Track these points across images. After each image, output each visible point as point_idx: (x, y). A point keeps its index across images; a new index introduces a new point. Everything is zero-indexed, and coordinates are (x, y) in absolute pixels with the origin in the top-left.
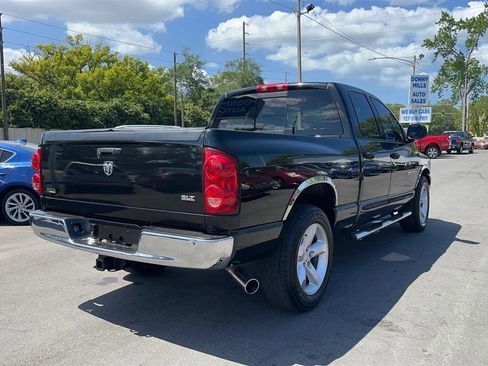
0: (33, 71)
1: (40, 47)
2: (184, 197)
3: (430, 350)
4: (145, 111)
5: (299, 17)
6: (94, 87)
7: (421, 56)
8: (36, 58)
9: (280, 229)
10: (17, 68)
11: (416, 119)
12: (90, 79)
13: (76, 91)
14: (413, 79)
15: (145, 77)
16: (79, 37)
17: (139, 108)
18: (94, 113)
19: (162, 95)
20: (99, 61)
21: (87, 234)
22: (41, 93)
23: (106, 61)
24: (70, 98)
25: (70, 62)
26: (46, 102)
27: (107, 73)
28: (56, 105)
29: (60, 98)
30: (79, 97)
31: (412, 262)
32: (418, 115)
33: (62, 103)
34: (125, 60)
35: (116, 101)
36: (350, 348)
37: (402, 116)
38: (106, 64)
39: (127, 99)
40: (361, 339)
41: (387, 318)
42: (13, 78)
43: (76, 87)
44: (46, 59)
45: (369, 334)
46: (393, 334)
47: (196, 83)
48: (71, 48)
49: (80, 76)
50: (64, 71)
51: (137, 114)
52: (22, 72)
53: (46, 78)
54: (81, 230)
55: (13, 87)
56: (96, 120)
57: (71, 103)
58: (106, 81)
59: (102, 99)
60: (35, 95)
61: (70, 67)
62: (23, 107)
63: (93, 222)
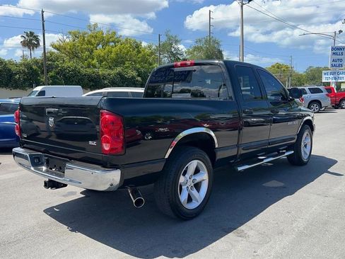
0: (65, 49)
1: (70, 33)
2: (91, 143)
3: (259, 252)
4: (139, 76)
5: (242, 7)
6: (105, 60)
7: (340, 31)
8: (68, 40)
9: (163, 164)
10: (55, 48)
11: (335, 78)
12: (102, 54)
13: (93, 62)
14: (333, 49)
15: (139, 52)
16: (96, 25)
17: (135, 74)
18: (105, 78)
19: (151, 64)
20: (108, 42)
21: (42, 164)
22: (69, 65)
23: (113, 42)
24: (89, 67)
25: (89, 43)
26: (73, 70)
27: (114, 49)
28: (79, 72)
29: (82, 67)
30: (95, 67)
31: (285, 187)
32: (336, 76)
33: (83, 71)
34: (126, 40)
35: (119, 69)
36: (204, 247)
37: (324, 77)
38: (113, 44)
39: (127, 67)
40: (215, 241)
41: (242, 228)
42: (52, 54)
43: (93, 59)
44: (74, 40)
45: (222, 239)
46: (240, 238)
47: (174, 55)
48: (90, 33)
49: (96, 52)
50: (86, 49)
51: (133, 77)
52: (58, 49)
53: (74, 54)
54: (39, 161)
55: (51, 60)
56: (106, 82)
57: (89, 71)
58: (113, 55)
59: (110, 68)
60: (65, 65)
61: (89, 46)
62: (58, 73)
63: (47, 156)
